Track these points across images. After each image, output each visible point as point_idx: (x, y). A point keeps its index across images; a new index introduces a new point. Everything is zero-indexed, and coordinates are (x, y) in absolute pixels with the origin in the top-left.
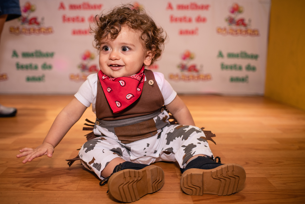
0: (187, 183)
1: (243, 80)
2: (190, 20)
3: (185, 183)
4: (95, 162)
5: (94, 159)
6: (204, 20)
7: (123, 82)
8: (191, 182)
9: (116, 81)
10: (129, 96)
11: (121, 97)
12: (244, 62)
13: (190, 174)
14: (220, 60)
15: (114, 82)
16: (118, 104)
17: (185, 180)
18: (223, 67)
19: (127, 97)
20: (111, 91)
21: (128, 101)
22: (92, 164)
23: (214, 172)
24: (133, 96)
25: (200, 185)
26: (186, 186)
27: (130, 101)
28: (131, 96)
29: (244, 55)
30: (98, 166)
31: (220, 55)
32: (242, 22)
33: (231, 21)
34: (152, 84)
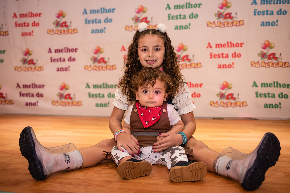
0: (173, 175)
1: (276, 106)
2: (227, 56)
3: (172, 175)
4: (117, 156)
5: (117, 154)
6: (239, 56)
7: (151, 111)
8: (175, 174)
9: (147, 110)
10: (154, 119)
11: (149, 119)
12: (277, 91)
13: (174, 169)
14: (255, 89)
15: (146, 110)
16: (147, 123)
17: (171, 173)
18: (257, 95)
19: (153, 119)
20: (143, 115)
21: (153, 122)
22: (115, 157)
23: (188, 167)
24: (156, 119)
25: (181, 175)
26: (172, 177)
27: (154, 122)
28: (155, 118)
29: (277, 85)
30: (118, 158)
31: (255, 85)
32: (273, 56)
33: (263, 55)
34: (164, 112)
